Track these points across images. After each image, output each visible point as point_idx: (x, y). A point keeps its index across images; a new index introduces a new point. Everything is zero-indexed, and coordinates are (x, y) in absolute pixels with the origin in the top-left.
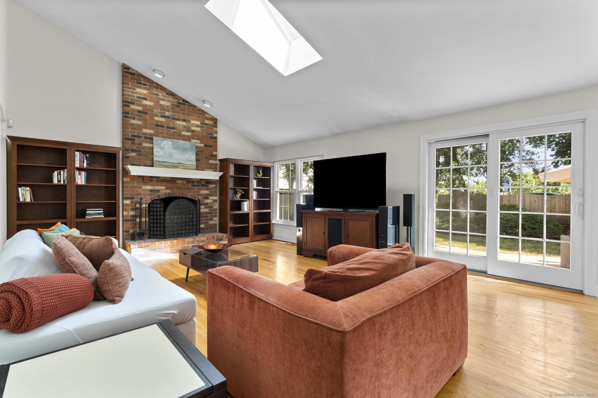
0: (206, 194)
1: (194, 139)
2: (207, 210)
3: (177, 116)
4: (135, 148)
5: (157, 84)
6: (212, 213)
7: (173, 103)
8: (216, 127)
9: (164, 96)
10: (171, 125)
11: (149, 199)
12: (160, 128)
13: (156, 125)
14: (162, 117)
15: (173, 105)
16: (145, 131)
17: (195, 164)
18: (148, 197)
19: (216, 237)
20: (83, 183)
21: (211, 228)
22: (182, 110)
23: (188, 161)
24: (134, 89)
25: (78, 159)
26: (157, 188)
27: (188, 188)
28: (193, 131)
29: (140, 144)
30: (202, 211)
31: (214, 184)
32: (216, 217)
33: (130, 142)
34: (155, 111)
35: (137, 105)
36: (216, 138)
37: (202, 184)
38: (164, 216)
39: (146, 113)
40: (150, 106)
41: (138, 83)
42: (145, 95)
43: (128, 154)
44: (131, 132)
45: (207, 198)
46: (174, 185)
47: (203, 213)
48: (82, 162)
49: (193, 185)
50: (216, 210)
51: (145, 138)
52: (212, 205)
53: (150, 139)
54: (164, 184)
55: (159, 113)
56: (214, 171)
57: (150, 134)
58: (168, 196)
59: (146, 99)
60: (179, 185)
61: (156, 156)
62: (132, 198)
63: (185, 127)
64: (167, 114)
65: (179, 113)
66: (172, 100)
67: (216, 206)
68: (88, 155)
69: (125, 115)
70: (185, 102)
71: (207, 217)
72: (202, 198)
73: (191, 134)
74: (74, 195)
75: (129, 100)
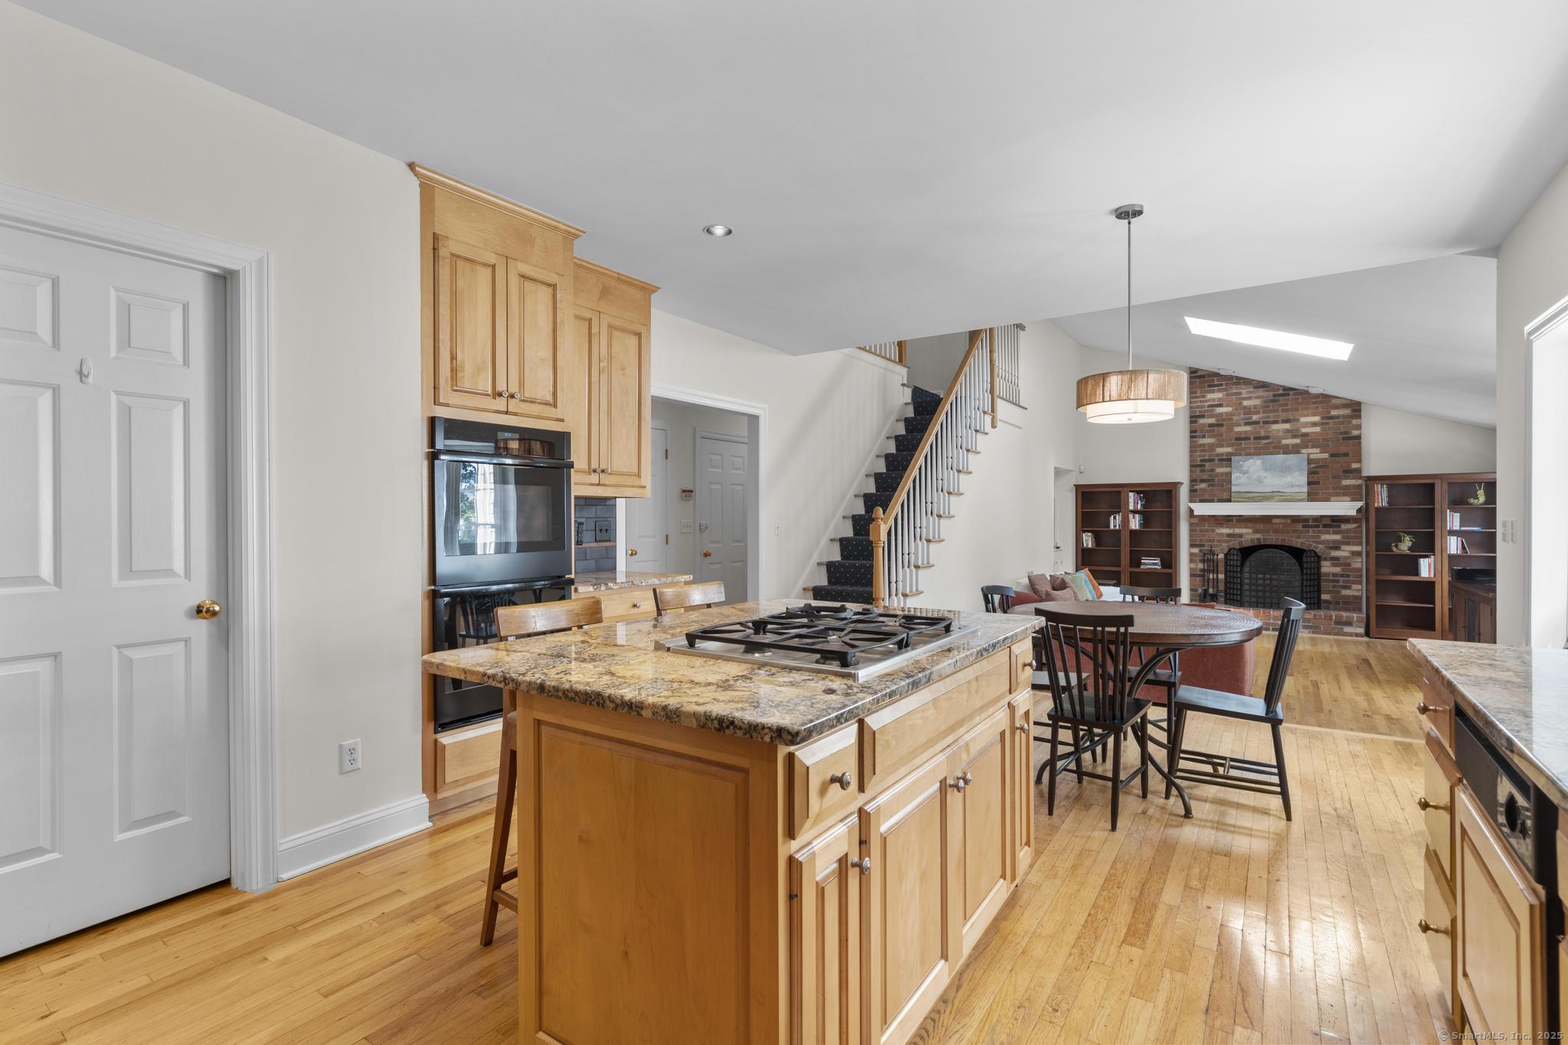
0: (1334, 541)
1: (1307, 447)
2: (1337, 570)
3: (1272, 416)
4: (1205, 477)
5: (1238, 378)
6: (1348, 576)
7: (1264, 399)
8: (1359, 417)
9: (1250, 392)
10: (1263, 434)
11: (1226, 547)
12: (1243, 442)
13: (1237, 439)
14: (1246, 424)
15: (1265, 402)
16: (1220, 450)
17: (1305, 489)
18: (1224, 544)
19: (1334, 618)
20: (1137, 528)
21: (1346, 603)
22: (1283, 405)
23: (1293, 486)
24: (1204, 397)
25: (1133, 501)
26: (1237, 531)
27: (1295, 531)
28: (1306, 435)
29: (1213, 470)
30: (1324, 570)
31: (1353, 523)
32: (1360, 583)
33: (1198, 469)
34: (1235, 418)
35: (1208, 418)
36: (1359, 437)
37: (1324, 523)
38: (1241, 572)
39: (1222, 425)
40: (1227, 414)
41: (1209, 386)
42: (1220, 399)
43: (1196, 487)
44: (1200, 456)
45: (1338, 548)
46: (1268, 526)
47: (1327, 574)
48: (1135, 503)
49: (1304, 526)
50: (1360, 570)
51: (1220, 460)
52: (1348, 561)
53: (1227, 460)
54: (1250, 525)
55: (1242, 420)
56: (1353, 500)
57: (1228, 454)
58: (1256, 543)
59: (1220, 405)
60: (1277, 527)
61: (1234, 485)
62: (1202, 546)
63: (1288, 431)
64: (1255, 418)
65: (1277, 411)
66: (1264, 394)
67: (1359, 563)
68: (1142, 495)
69: (1193, 434)
70: (1288, 390)
71: (1338, 581)
72: (1324, 549)
73: (1302, 440)
74: (1128, 541)
75: (1198, 414)
